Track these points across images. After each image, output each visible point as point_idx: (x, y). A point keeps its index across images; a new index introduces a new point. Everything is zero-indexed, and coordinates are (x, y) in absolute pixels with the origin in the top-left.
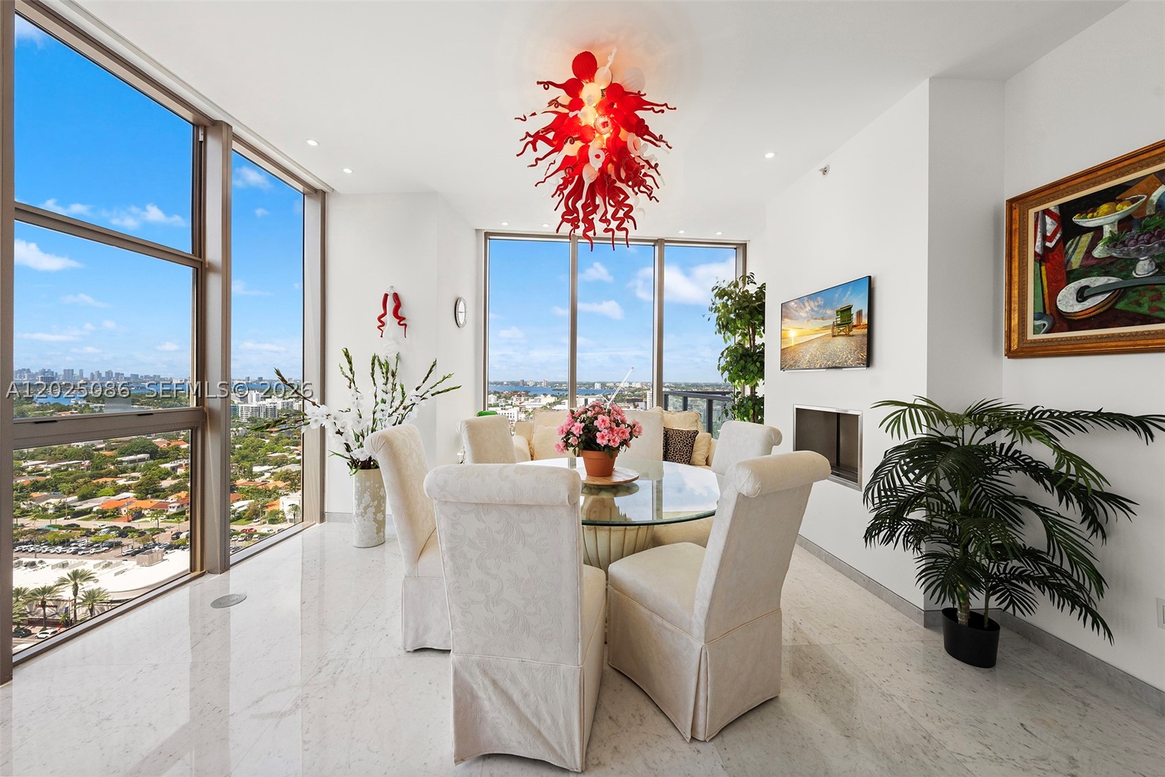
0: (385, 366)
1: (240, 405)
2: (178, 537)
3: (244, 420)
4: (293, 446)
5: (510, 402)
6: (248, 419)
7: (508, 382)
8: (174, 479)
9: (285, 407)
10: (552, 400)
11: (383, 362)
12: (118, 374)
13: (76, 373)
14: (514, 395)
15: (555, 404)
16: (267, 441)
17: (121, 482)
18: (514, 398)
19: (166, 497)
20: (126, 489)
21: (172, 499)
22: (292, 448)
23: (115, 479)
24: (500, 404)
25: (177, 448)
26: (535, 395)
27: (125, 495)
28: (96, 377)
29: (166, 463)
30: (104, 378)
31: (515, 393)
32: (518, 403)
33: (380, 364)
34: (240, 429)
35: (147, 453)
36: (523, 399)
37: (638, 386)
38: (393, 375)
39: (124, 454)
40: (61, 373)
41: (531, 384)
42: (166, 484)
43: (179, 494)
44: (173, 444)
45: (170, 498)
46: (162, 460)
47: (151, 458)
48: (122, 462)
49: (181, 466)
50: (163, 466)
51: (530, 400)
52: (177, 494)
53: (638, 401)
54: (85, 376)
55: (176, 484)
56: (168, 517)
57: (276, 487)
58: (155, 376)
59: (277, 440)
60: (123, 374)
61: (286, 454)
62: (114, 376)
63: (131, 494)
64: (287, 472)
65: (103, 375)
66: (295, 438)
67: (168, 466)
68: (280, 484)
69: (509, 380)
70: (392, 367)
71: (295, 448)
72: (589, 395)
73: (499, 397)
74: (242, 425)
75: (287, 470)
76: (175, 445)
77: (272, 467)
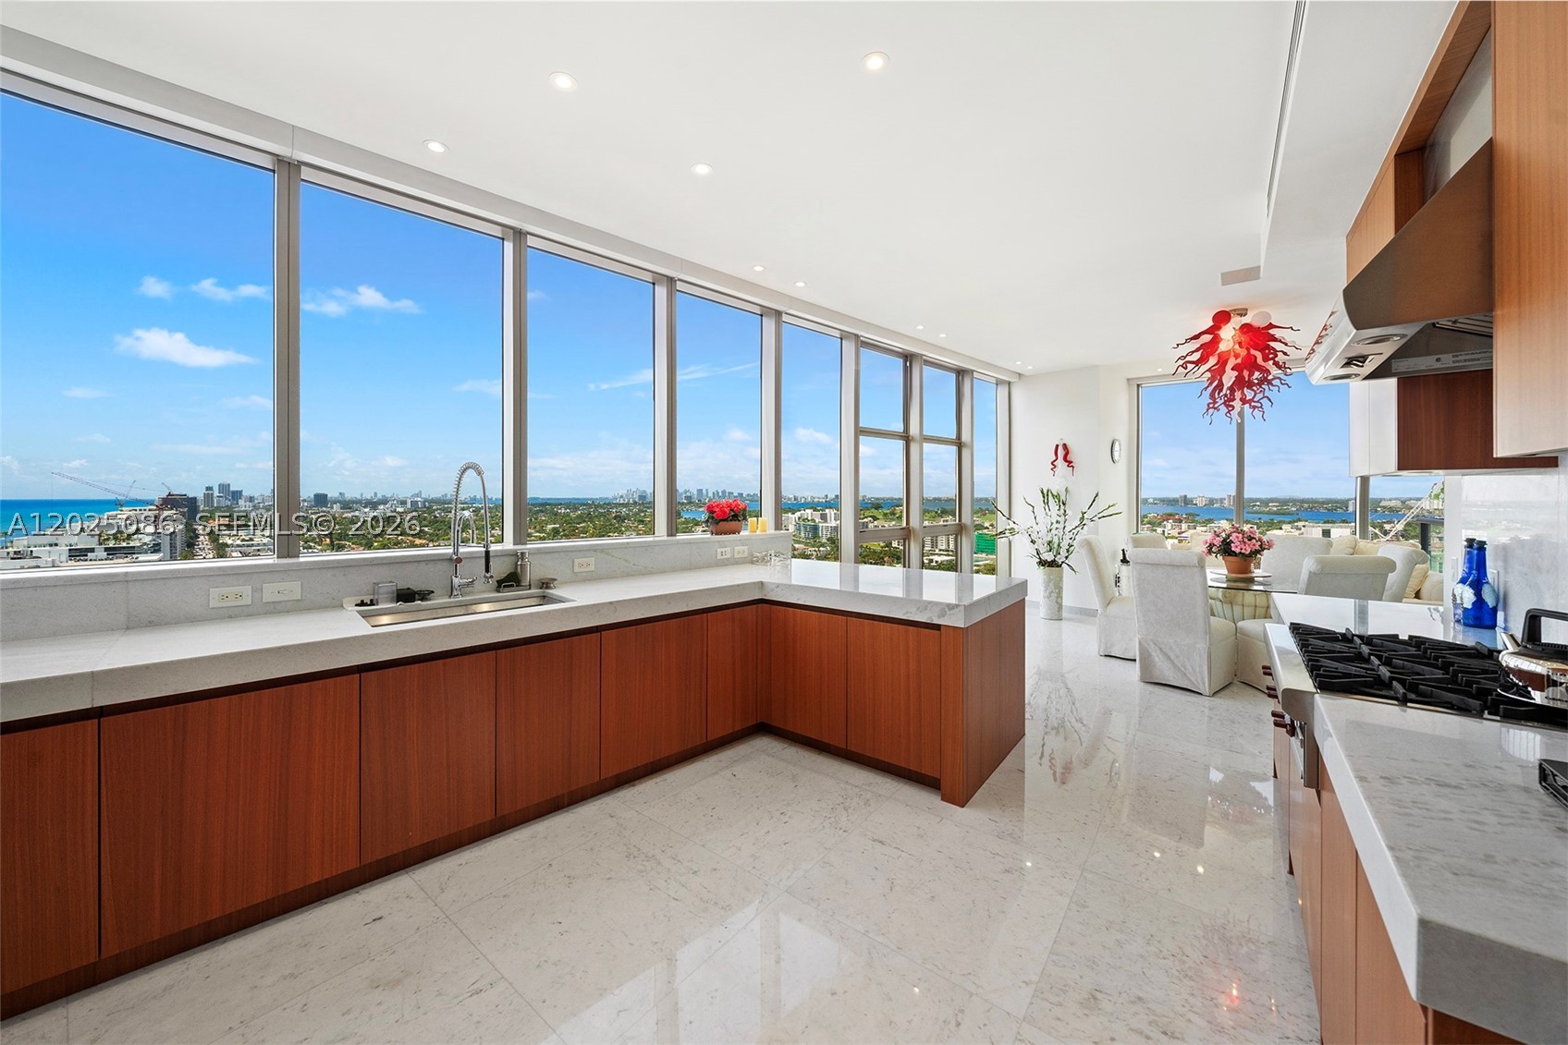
0: (1057, 497)
1: (820, 525)
3: (824, 540)
6: (828, 540)
7: (1155, 499)
11: (1055, 493)
12: (730, 493)
13: (704, 492)
14: (1167, 520)
18: (1169, 525)
31: (1169, 516)
32: (1175, 533)
33: (1053, 495)
34: (821, 549)
36: (1184, 526)
38: (1064, 504)
40: (695, 493)
51: (1199, 529)
69: (1158, 497)
70: (1063, 498)
72: (1333, 522)
74: (823, 545)
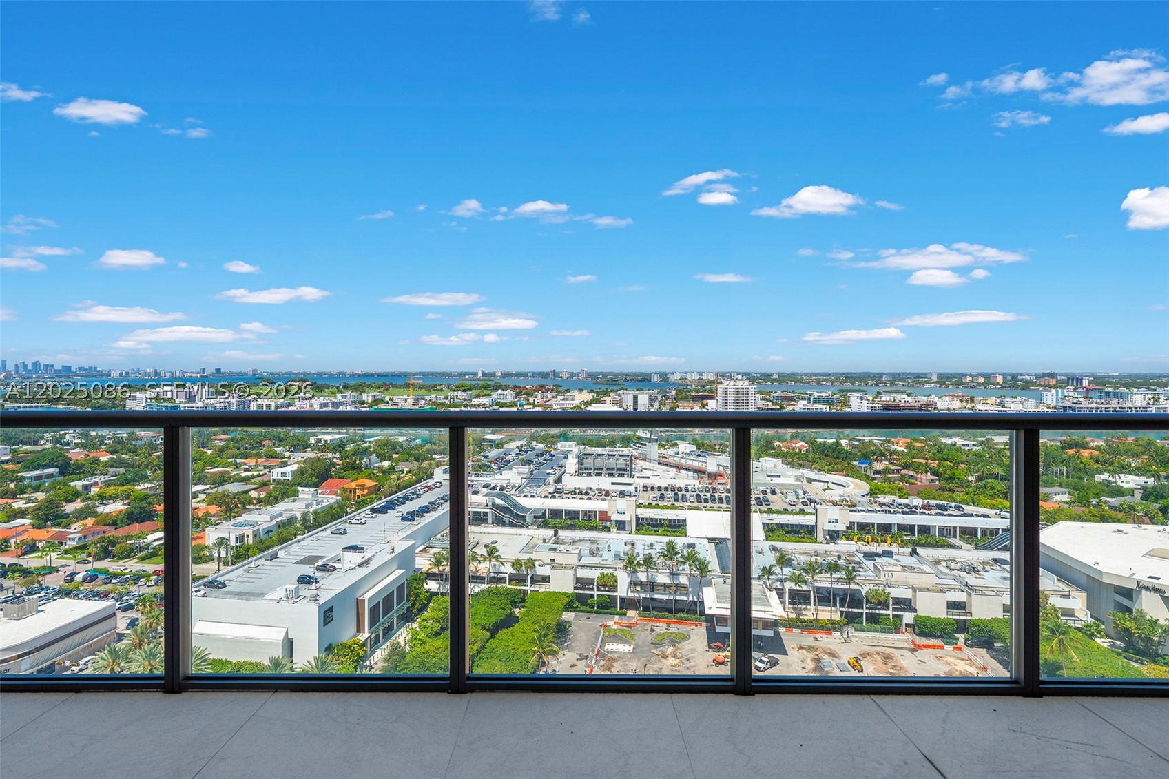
2: (72, 580)
4: (241, 458)
5: (531, 400)
8: (83, 501)
9: (241, 406)
10: (590, 397)
15: (591, 402)
16: (210, 452)
17: (18, 505)
19: (68, 526)
20: (22, 513)
21: (76, 528)
22: (239, 461)
23: (10, 501)
24: (518, 403)
25: (96, 461)
26: (568, 391)
27: (20, 521)
28: (21, 369)
29: (80, 480)
30: (30, 371)
35: (57, 467)
37: (711, 377)
39: (28, 468)
41: (564, 376)
42: (70, 508)
43: (85, 522)
44: (91, 455)
45: (73, 526)
46: (75, 477)
47: (62, 473)
48: (24, 478)
49: (96, 484)
50: (72, 484)
52: (82, 522)
53: (707, 398)
54: (8, 368)
55: (82, 508)
56: (66, 552)
57: (207, 514)
58: (91, 368)
59: (222, 450)
60: (52, 366)
61: (227, 469)
62: (42, 368)
63: (26, 521)
64: (224, 494)
65: (30, 367)
66: (246, 448)
67: (78, 484)
68: (214, 509)
71: (243, 461)
73: (518, 394)
75: (224, 491)
76: (93, 457)
77: (208, 486)
